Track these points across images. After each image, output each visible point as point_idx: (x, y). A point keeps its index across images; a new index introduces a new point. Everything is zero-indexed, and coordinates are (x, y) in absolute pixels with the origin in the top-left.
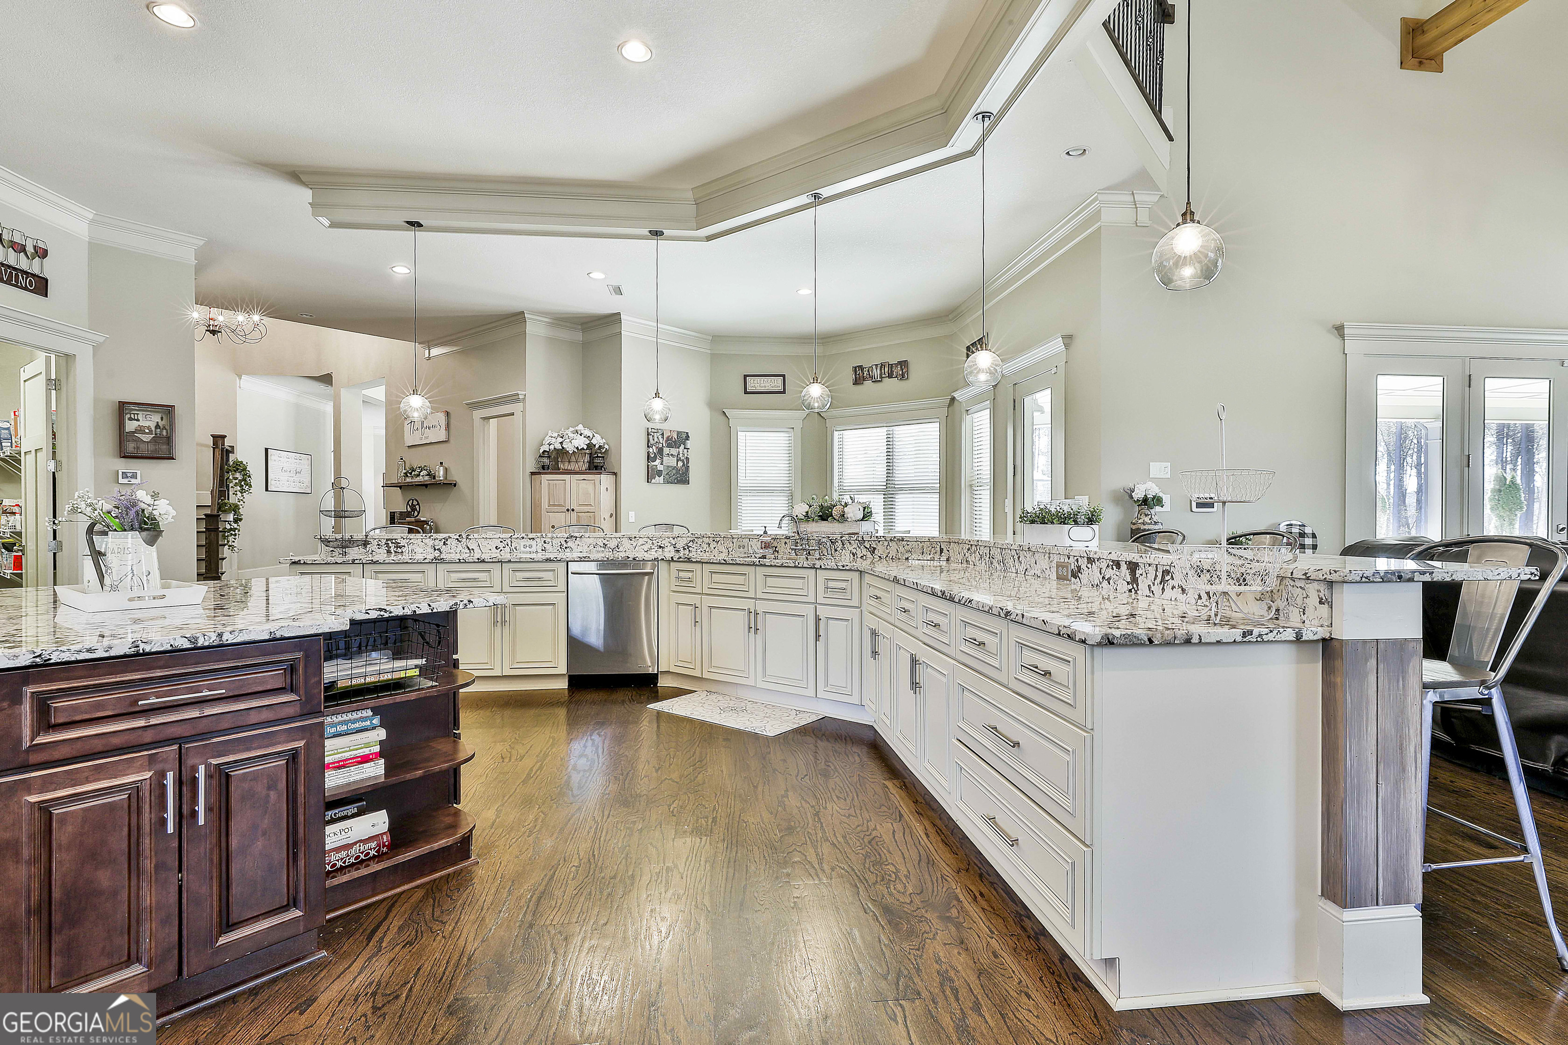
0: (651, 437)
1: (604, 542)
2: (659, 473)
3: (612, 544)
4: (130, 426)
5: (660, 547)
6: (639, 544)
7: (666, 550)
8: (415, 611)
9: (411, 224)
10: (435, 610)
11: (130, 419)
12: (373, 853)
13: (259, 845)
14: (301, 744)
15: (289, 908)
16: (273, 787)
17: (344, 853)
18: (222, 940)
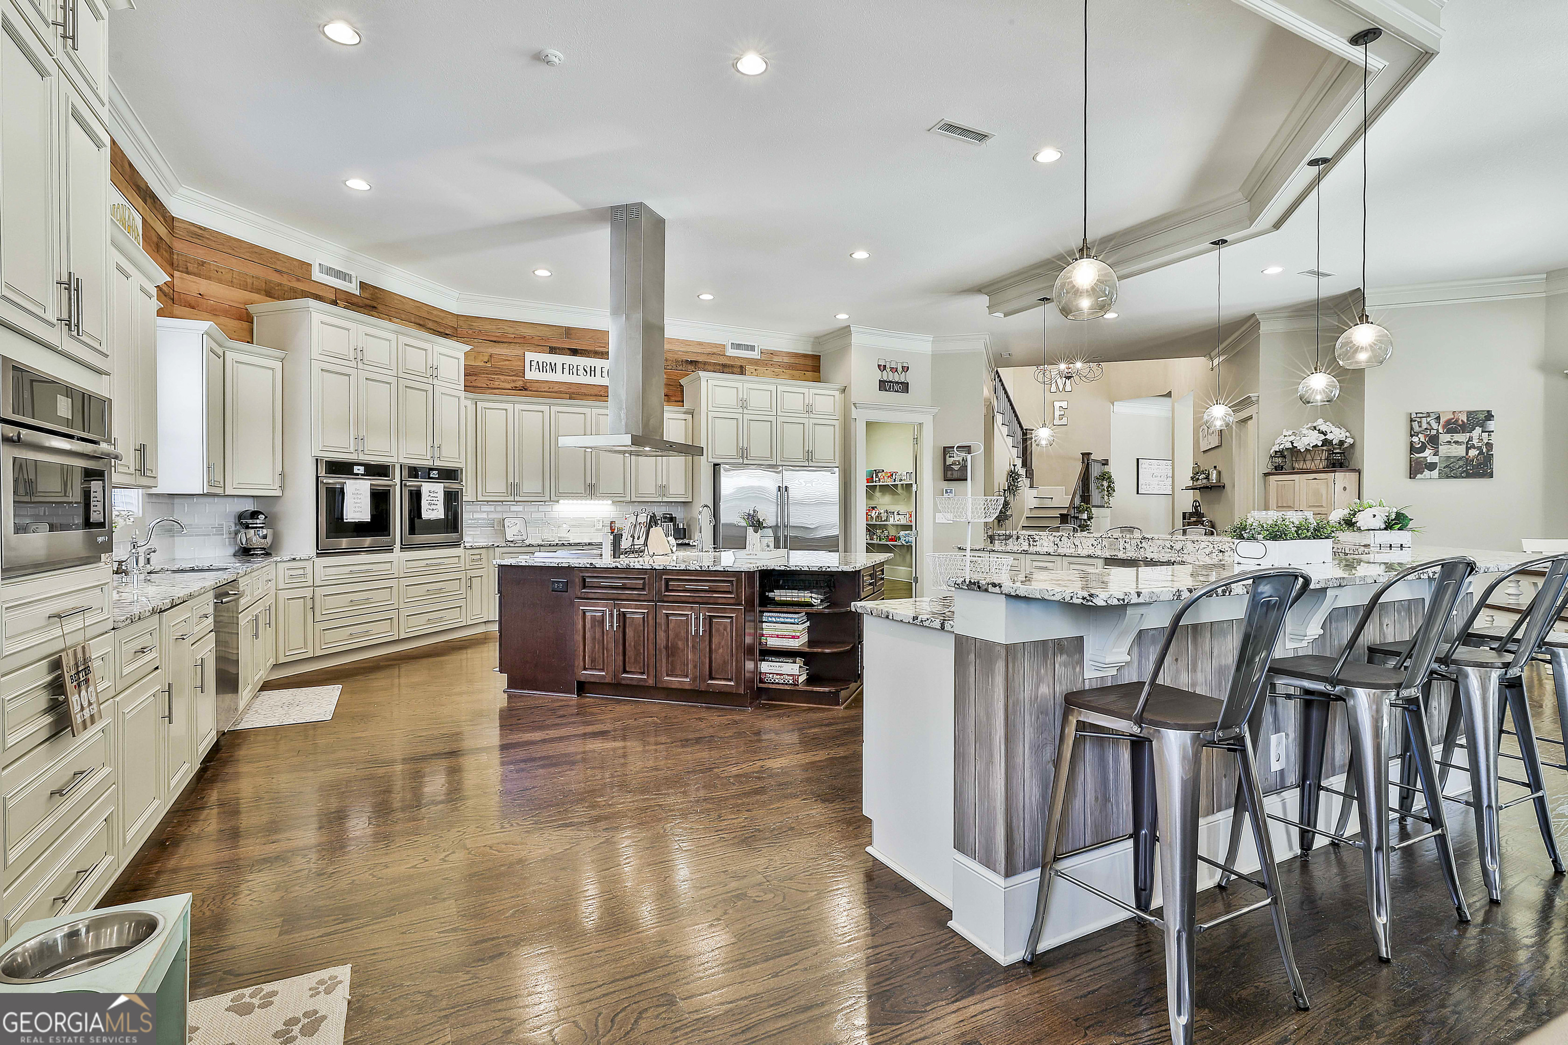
0: (1415, 425)
1: (1171, 544)
2: (1432, 467)
3: (1178, 546)
4: (949, 461)
5: (1221, 551)
6: (1201, 548)
7: (1226, 554)
9: (1043, 300)
11: (950, 457)
12: (791, 682)
13: (721, 651)
14: (734, 615)
15: (730, 680)
16: (725, 629)
17: (779, 677)
18: (709, 682)
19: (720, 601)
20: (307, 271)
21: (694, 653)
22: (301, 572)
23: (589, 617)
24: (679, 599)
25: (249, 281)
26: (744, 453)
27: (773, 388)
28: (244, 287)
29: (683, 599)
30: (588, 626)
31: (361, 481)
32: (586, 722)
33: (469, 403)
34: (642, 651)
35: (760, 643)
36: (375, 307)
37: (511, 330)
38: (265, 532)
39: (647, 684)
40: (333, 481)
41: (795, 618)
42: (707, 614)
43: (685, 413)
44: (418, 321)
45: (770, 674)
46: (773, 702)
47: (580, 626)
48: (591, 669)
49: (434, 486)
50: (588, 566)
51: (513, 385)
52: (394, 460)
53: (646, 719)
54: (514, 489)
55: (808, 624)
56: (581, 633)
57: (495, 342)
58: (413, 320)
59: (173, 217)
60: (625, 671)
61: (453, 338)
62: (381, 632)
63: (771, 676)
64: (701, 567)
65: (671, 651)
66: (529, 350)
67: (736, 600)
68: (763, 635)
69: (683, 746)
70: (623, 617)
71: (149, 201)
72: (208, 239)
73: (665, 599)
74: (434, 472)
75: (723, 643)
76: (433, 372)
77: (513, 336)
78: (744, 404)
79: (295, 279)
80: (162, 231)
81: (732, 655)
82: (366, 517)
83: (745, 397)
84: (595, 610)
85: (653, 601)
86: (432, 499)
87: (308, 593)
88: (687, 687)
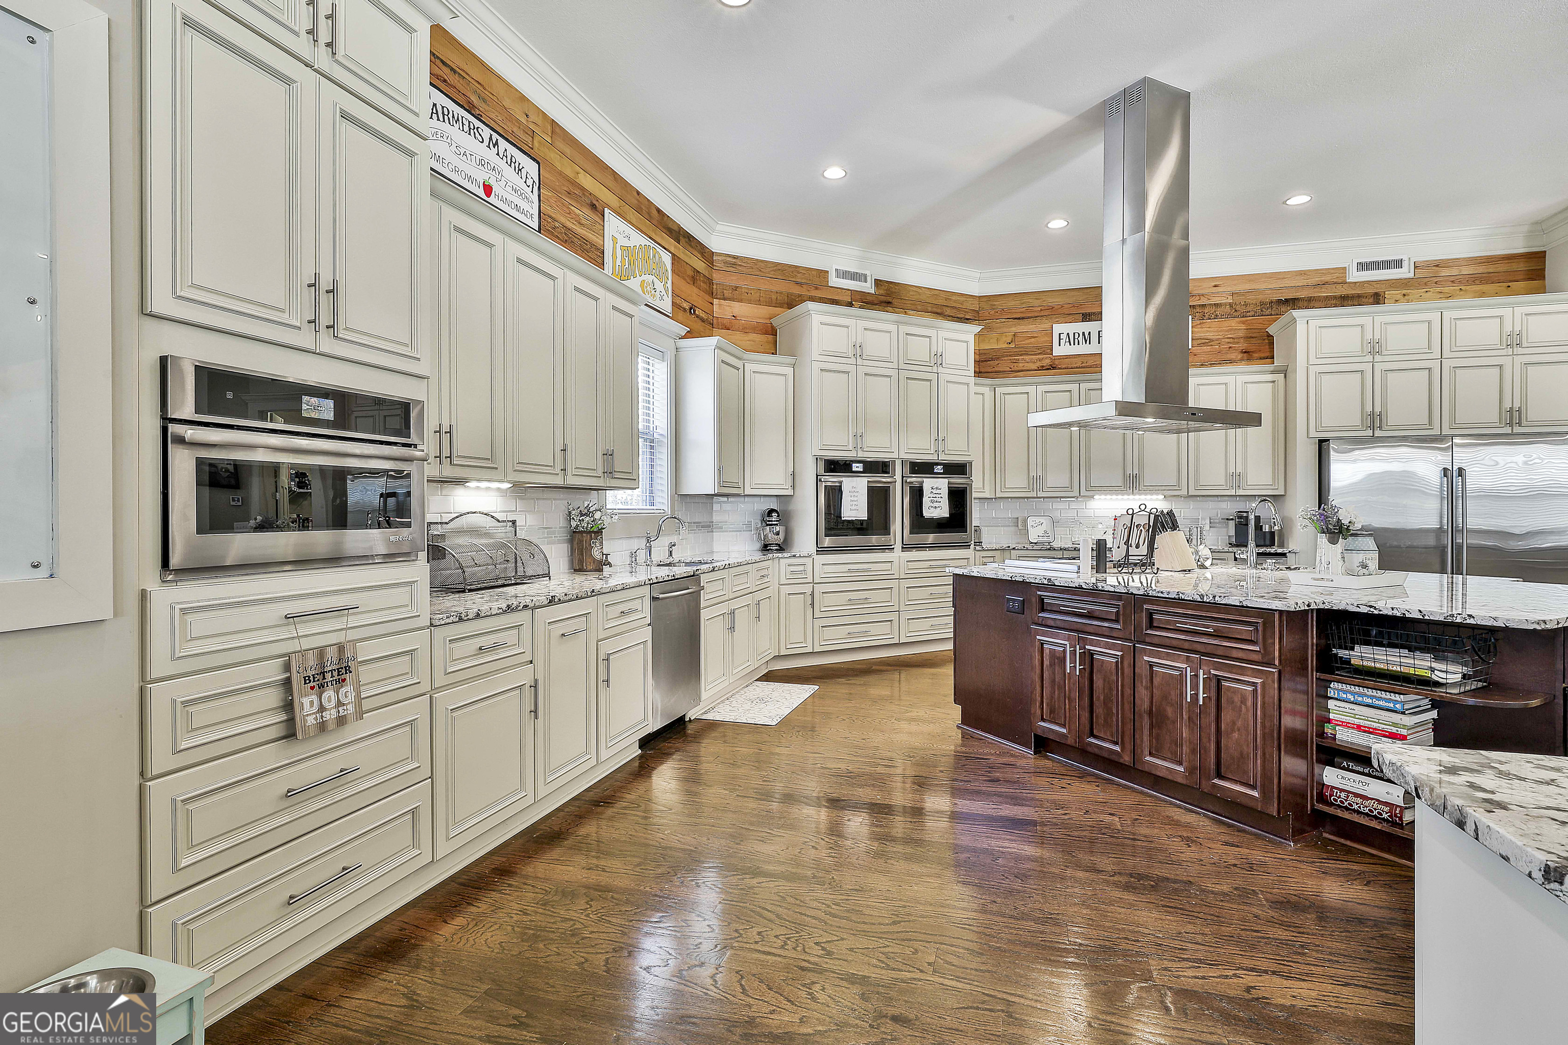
8: (1404, 614)
10: (1426, 617)
12: (1385, 816)
13: (1236, 735)
14: (1259, 681)
15: (1253, 787)
16: (1243, 701)
17: (1359, 800)
18: (1216, 781)
19: (1235, 654)
20: (824, 278)
21: (1191, 730)
22: (801, 568)
23: (1048, 651)
24: (1167, 642)
25: (774, 297)
26: (1374, 420)
27: (1435, 317)
28: (770, 304)
29: (1175, 643)
30: (1046, 662)
31: (859, 479)
32: (1016, 798)
33: (986, 390)
34: (1114, 711)
35: (1321, 734)
36: (889, 303)
37: (1037, 303)
38: (778, 528)
39: (1121, 761)
40: (832, 479)
41: (1396, 702)
42: (1213, 672)
43: (1273, 372)
44: (935, 310)
45: (1342, 790)
46: (1348, 843)
47: (1037, 662)
48: (1051, 722)
49: (937, 482)
50: (1046, 582)
51: (1039, 364)
52: (895, 455)
53: (1102, 817)
54: (1036, 482)
55: (1434, 714)
56: (1038, 671)
57: (1019, 319)
58: (930, 309)
59: (713, 253)
60: (1092, 735)
61: (974, 323)
62: (880, 633)
63: (1343, 795)
64: (1202, 596)
65: (1158, 719)
66: (1058, 322)
67: (1264, 656)
68: (1329, 721)
69: (1127, 887)
70: (1089, 658)
71: (682, 240)
72: (740, 265)
73: (1148, 640)
74: (939, 467)
75: (1239, 723)
76: (938, 359)
77: (1039, 309)
78: (1375, 348)
79: (813, 288)
80: (699, 264)
81: (1255, 748)
82: (863, 515)
83: (1377, 337)
84: (1057, 642)
85: (1129, 640)
86: (935, 496)
87: (808, 589)
88: (1180, 780)
